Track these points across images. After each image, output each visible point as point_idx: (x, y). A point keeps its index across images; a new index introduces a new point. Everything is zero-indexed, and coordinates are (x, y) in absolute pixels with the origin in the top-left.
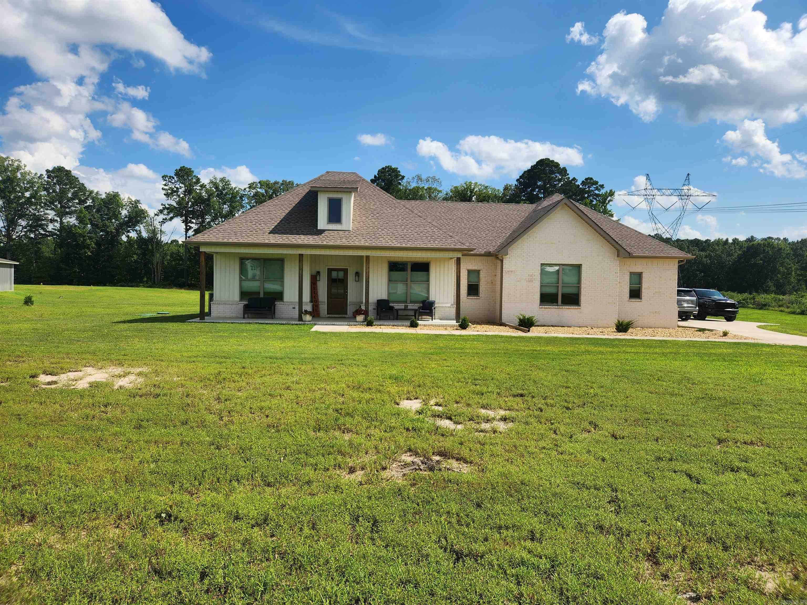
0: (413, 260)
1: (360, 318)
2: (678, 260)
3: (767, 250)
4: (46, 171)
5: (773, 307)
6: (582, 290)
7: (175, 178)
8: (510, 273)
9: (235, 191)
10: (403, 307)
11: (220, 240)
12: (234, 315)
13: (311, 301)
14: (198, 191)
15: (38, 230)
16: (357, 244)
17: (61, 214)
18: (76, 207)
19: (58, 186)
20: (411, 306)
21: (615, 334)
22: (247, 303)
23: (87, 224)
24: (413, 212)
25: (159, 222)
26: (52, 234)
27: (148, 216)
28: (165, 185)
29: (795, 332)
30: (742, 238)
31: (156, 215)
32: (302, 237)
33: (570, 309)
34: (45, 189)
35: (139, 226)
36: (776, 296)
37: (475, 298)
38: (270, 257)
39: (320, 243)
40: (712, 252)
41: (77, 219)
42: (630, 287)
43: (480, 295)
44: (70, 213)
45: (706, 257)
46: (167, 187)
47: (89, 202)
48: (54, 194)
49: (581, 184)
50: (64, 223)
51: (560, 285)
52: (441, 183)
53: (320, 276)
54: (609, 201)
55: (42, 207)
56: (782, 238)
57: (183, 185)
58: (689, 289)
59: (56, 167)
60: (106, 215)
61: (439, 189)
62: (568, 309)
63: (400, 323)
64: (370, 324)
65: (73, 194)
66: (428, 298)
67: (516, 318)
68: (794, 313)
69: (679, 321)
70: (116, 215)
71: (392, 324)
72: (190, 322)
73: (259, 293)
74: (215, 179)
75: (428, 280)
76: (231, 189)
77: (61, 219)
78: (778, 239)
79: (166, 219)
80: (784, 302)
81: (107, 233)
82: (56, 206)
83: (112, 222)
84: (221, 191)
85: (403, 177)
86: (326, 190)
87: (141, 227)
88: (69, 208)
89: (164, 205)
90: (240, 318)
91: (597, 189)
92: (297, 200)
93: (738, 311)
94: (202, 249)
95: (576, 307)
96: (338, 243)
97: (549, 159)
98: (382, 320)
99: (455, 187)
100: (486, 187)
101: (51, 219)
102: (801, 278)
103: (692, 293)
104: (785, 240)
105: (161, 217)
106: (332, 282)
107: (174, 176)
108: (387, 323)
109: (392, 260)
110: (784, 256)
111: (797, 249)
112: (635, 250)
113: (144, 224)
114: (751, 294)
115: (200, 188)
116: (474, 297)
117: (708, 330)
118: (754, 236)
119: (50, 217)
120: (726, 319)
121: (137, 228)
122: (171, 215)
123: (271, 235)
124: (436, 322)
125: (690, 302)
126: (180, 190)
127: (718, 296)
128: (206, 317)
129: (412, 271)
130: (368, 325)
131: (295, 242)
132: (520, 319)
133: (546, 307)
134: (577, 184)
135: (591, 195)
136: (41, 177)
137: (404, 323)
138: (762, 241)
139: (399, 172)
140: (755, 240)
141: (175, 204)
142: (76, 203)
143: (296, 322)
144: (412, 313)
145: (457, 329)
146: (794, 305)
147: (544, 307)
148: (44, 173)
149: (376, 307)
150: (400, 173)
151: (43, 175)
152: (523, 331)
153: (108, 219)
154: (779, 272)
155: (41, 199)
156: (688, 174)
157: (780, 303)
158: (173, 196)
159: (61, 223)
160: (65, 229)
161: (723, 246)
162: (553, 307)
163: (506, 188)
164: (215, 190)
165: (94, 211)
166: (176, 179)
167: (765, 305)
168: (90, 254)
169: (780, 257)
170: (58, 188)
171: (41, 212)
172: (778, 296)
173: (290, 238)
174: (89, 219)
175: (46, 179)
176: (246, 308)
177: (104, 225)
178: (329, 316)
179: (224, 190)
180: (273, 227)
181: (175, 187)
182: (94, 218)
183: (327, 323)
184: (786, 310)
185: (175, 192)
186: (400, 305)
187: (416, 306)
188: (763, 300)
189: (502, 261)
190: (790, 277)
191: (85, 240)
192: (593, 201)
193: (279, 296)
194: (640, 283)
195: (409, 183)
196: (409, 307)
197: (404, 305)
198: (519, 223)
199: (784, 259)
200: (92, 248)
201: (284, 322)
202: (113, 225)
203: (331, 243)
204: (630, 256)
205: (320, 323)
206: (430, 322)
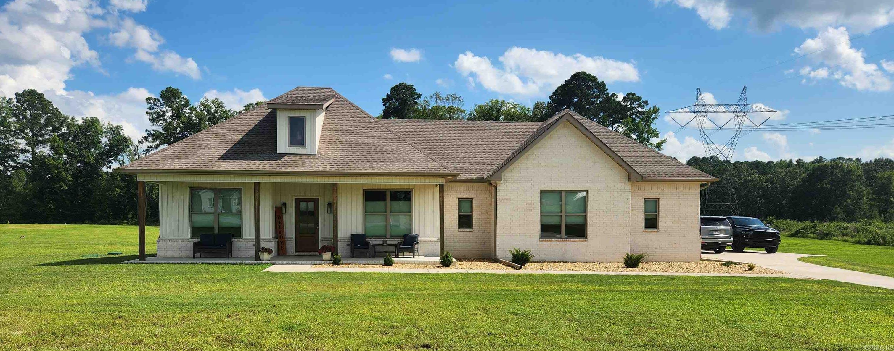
0: (392, 188)
1: (327, 256)
2: (700, 183)
3: (835, 173)
4: (15, 94)
5: (837, 237)
6: (589, 219)
7: (161, 100)
8: (505, 201)
9: (229, 114)
10: (381, 243)
11: (160, 168)
12: (184, 255)
13: (276, 237)
14: (187, 115)
15: (7, 162)
16: (321, 169)
17: (33, 143)
18: (50, 135)
19: (29, 112)
20: (390, 241)
21: (622, 269)
22: (199, 240)
23: (62, 154)
24: (392, 133)
25: (144, 151)
26: (24, 166)
27: (132, 144)
28: (150, 109)
29: (840, 264)
30: (809, 159)
31: (139, 142)
32: (258, 162)
33: (575, 241)
34: (15, 115)
35: (122, 156)
36: (840, 224)
37: (468, 230)
38: (224, 186)
39: (278, 169)
40: (774, 175)
41: (51, 149)
42: (645, 215)
43: (474, 227)
44: (44, 142)
45: (767, 181)
46: (152, 111)
47: (64, 130)
48: (24, 121)
49: (622, 100)
50: (36, 153)
51: (563, 215)
52: (462, 101)
53: (285, 208)
54: (654, 118)
55: (12, 136)
56: (854, 159)
57: (170, 109)
58: (722, 217)
59: (27, 90)
60: (84, 143)
61: (462, 108)
62: (573, 241)
63: (373, 261)
64: (336, 262)
65: (45, 120)
66: (411, 230)
67: (509, 253)
68: (859, 243)
69: (702, 253)
70: (95, 144)
71: (364, 262)
72: (125, 263)
73: (213, 229)
74: (207, 101)
75: (410, 211)
76: (224, 112)
77: (33, 149)
78: (850, 160)
79: (151, 147)
80: (848, 230)
81: (86, 164)
82: (27, 134)
83: (90, 152)
84: (212, 114)
85: (419, 96)
86: (286, 107)
87: (124, 157)
88: (42, 136)
89: (149, 131)
90: (191, 258)
91: (640, 106)
92: (258, 120)
93: (780, 241)
94: (140, 178)
95: (582, 240)
96: (300, 169)
97: (585, 73)
98: (356, 257)
99: (479, 106)
100: (515, 106)
101: (22, 149)
102: (873, 203)
103: (725, 221)
104: (858, 160)
105: (146, 144)
106: (300, 215)
107: (160, 98)
108: (359, 262)
109: (368, 188)
110: (855, 178)
111: (870, 170)
112: (650, 173)
113: (127, 154)
114: (812, 222)
115: (189, 111)
116: (466, 230)
117: (735, 263)
118: (824, 157)
119: (21, 147)
120: (766, 250)
121: (120, 158)
122: (157, 142)
123: (221, 160)
124: (417, 259)
125: (723, 232)
126: (167, 114)
127: (758, 225)
128: (146, 258)
129: (391, 200)
130: (334, 264)
131: (249, 169)
132: (513, 255)
133: (547, 240)
134: (617, 100)
135: (633, 113)
136: (9, 101)
137: (378, 261)
138: (831, 162)
139: (415, 89)
140: (824, 161)
141: (161, 130)
142: (50, 130)
143: (251, 262)
144: (392, 249)
145: (438, 267)
146: (861, 234)
147: (544, 239)
148: (13, 97)
149: (349, 243)
150: (416, 91)
151: (12, 99)
152: (515, 268)
153: (86, 148)
154: (849, 197)
155: (9, 126)
156: (745, 88)
157: (845, 232)
158: (159, 121)
159: (34, 153)
160: (37, 160)
161: (786, 168)
162: (555, 240)
163: (537, 106)
164: (206, 113)
165: (71, 139)
166: (162, 102)
167: (827, 234)
168: (66, 188)
169: (849, 180)
170: (28, 114)
171: (11, 141)
172: (843, 224)
173: (243, 164)
174: (64, 149)
175: (15, 103)
176: (197, 247)
177: (81, 155)
178: (297, 254)
179: (217, 113)
180: (225, 151)
181: (161, 110)
182: (70, 147)
183: (287, 262)
184: (851, 239)
185: (161, 116)
186: (378, 240)
187: (395, 241)
188: (825, 228)
189: (496, 188)
190: (861, 203)
191: (59, 172)
192: (636, 120)
193: (237, 231)
194: (657, 210)
195: (427, 102)
196: (388, 243)
197: (382, 240)
198: (520, 144)
199: (855, 181)
200: (69, 181)
201: (238, 262)
202: (92, 155)
203: (291, 169)
204: (643, 179)
205: (279, 262)
206: (412, 259)
